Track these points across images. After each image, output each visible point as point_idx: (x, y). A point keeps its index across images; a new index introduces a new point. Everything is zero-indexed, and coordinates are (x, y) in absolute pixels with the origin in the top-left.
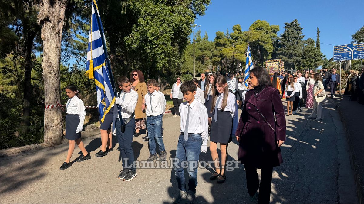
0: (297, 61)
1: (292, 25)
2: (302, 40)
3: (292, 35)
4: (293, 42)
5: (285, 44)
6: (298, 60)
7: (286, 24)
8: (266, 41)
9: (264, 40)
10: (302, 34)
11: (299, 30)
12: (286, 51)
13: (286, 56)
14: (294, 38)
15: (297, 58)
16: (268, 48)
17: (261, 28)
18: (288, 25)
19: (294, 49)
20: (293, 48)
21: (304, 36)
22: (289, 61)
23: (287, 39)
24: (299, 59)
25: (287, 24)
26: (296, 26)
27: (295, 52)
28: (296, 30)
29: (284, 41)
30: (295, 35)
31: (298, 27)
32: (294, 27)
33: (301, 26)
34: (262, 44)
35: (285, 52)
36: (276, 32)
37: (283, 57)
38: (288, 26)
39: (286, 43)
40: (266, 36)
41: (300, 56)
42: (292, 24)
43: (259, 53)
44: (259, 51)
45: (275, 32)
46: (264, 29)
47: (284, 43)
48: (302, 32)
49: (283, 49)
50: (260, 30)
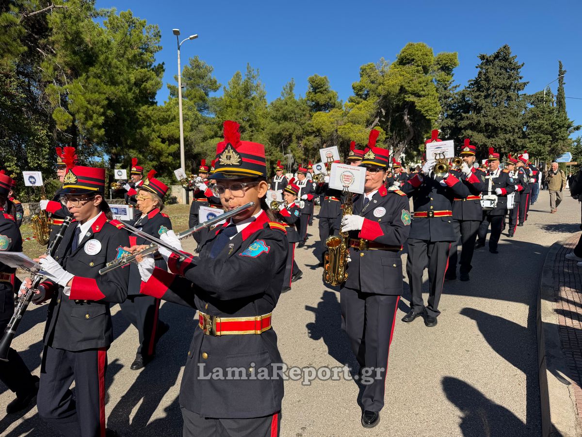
0: (508, 142)
1: (497, 60)
2: (520, 93)
3: (495, 81)
4: (498, 98)
5: (477, 103)
6: (510, 140)
7: (483, 58)
8: (422, 93)
9: (418, 88)
10: (521, 78)
11: (514, 69)
12: (482, 120)
13: (480, 131)
14: (501, 88)
15: (508, 136)
16: (426, 108)
17: (408, 59)
18: (487, 59)
19: (502, 114)
20: (498, 112)
21: (525, 84)
22: (489, 144)
23: (483, 92)
24: (512, 138)
25: (484, 56)
26: (506, 59)
27: (501, 122)
28: (506, 69)
29: (477, 97)
30: (505, 82)
31: (510, 63)
32: (502, 63)
33: (518, 61)
34: (411, 98)
35: (479, 122)
36: (451, 70)
37: (475, 133)
38: (486, 61)
39: (482, 102)
40: (420, 80)
41: (516, 130)
42: (497, 56)
43: (408, 122)
44: (406, 118)
45: (446, 68)
46: (416, 62)
47: (477, 100)
48: (520, 75)
49: (474, 116)
50: (407, 65)
